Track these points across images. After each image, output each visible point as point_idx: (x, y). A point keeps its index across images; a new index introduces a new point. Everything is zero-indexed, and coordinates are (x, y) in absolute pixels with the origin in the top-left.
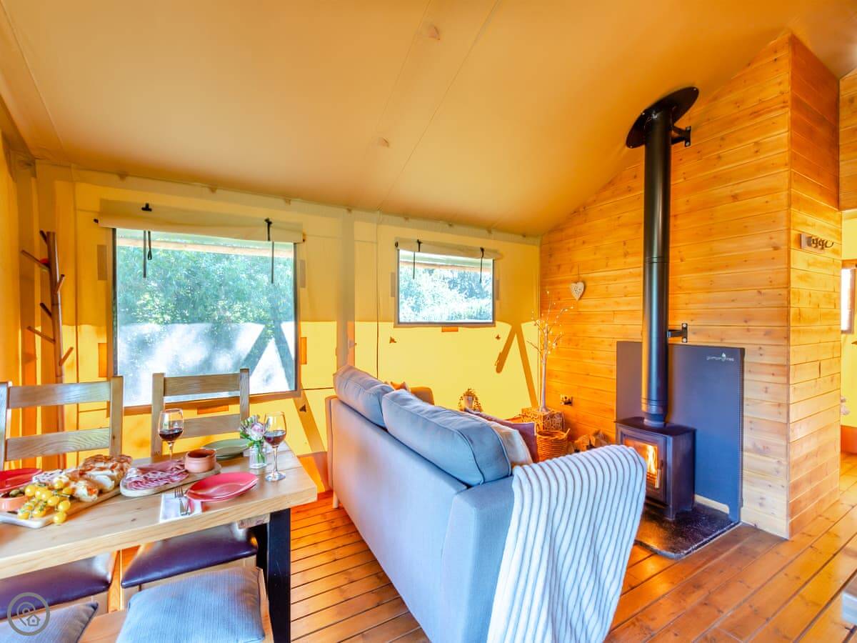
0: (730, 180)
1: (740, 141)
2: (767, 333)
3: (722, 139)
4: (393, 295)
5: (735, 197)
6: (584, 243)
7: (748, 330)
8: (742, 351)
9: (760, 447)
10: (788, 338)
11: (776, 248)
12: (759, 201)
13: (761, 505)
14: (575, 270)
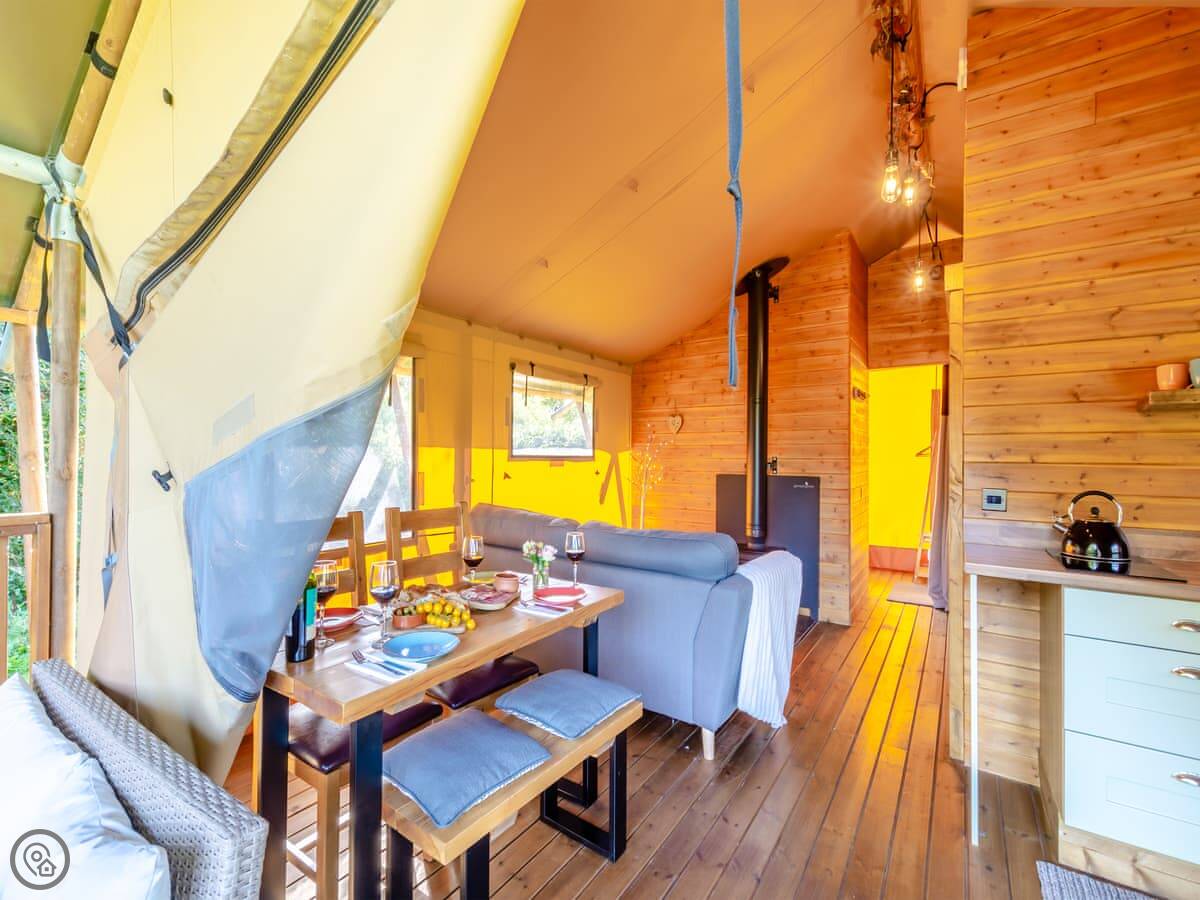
0: (809, 337)
1: (816, 307)
2: (836, 465)
3: (803, 303)
4: (507, 424)
5: (813, 353)
6: (681, 377)
7: (822, 462)
8: (818, 479)
9: (831, 555)
10: (849, 468)
11: (841, 397)
12: (829, 359)
13: (832, 603)
14: (672, 404)
